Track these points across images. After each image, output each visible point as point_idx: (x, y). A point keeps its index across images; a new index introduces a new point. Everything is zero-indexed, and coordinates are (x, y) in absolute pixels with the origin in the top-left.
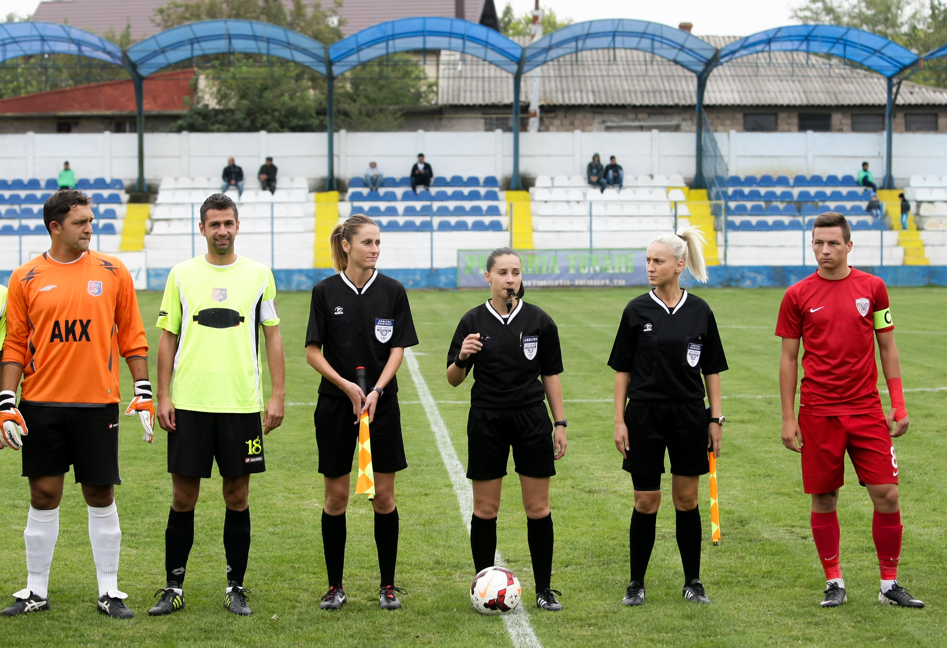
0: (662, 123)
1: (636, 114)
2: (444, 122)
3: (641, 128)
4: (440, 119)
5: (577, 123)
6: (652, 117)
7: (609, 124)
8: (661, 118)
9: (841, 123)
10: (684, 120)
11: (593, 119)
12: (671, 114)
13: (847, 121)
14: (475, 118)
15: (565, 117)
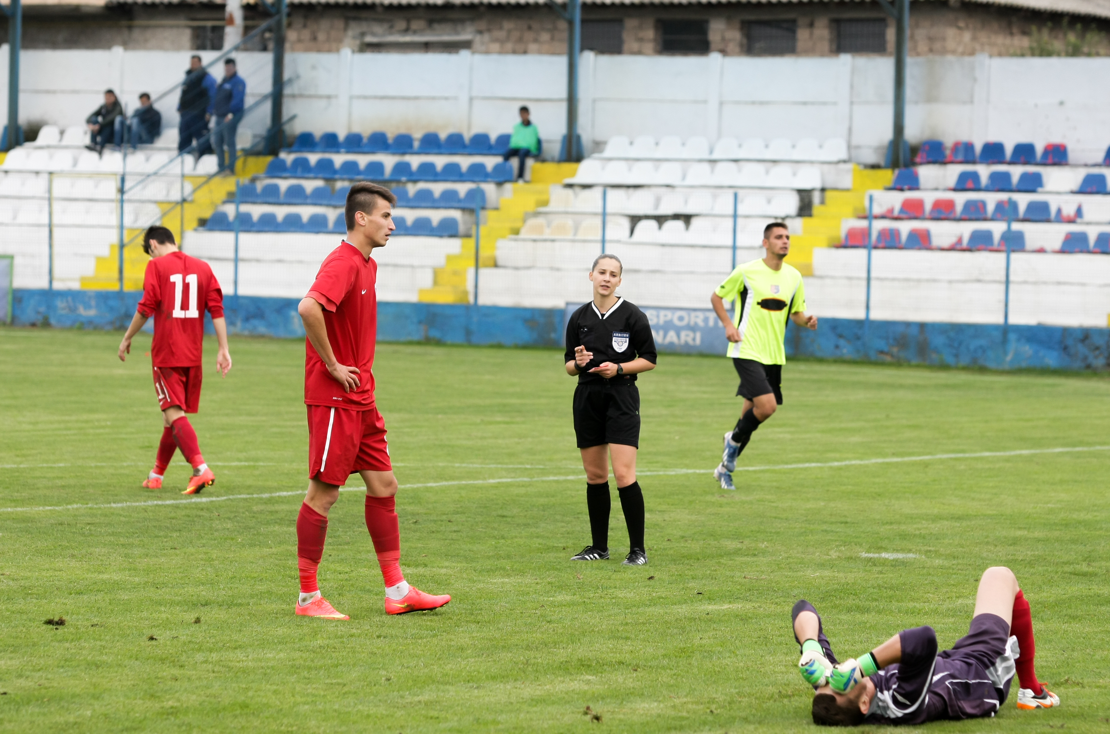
0: (446, 38)
1: (408, 21)
2: (136, 33)
3: (427, 47)
4: (130, 28)
5: (321, 36)
6: (436, 26)
7: (369, 39)
8: (447, 27)
9: (723, 39)
10: (480, 32)
11: (346, 29)
12: (462, 21)
13: (735, 35)
14: (178, 27)
15: (305, 26)
